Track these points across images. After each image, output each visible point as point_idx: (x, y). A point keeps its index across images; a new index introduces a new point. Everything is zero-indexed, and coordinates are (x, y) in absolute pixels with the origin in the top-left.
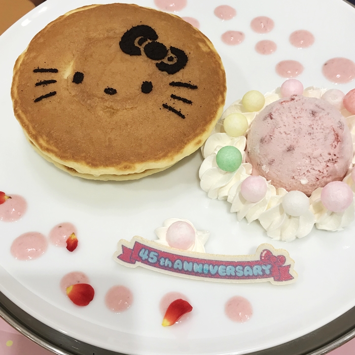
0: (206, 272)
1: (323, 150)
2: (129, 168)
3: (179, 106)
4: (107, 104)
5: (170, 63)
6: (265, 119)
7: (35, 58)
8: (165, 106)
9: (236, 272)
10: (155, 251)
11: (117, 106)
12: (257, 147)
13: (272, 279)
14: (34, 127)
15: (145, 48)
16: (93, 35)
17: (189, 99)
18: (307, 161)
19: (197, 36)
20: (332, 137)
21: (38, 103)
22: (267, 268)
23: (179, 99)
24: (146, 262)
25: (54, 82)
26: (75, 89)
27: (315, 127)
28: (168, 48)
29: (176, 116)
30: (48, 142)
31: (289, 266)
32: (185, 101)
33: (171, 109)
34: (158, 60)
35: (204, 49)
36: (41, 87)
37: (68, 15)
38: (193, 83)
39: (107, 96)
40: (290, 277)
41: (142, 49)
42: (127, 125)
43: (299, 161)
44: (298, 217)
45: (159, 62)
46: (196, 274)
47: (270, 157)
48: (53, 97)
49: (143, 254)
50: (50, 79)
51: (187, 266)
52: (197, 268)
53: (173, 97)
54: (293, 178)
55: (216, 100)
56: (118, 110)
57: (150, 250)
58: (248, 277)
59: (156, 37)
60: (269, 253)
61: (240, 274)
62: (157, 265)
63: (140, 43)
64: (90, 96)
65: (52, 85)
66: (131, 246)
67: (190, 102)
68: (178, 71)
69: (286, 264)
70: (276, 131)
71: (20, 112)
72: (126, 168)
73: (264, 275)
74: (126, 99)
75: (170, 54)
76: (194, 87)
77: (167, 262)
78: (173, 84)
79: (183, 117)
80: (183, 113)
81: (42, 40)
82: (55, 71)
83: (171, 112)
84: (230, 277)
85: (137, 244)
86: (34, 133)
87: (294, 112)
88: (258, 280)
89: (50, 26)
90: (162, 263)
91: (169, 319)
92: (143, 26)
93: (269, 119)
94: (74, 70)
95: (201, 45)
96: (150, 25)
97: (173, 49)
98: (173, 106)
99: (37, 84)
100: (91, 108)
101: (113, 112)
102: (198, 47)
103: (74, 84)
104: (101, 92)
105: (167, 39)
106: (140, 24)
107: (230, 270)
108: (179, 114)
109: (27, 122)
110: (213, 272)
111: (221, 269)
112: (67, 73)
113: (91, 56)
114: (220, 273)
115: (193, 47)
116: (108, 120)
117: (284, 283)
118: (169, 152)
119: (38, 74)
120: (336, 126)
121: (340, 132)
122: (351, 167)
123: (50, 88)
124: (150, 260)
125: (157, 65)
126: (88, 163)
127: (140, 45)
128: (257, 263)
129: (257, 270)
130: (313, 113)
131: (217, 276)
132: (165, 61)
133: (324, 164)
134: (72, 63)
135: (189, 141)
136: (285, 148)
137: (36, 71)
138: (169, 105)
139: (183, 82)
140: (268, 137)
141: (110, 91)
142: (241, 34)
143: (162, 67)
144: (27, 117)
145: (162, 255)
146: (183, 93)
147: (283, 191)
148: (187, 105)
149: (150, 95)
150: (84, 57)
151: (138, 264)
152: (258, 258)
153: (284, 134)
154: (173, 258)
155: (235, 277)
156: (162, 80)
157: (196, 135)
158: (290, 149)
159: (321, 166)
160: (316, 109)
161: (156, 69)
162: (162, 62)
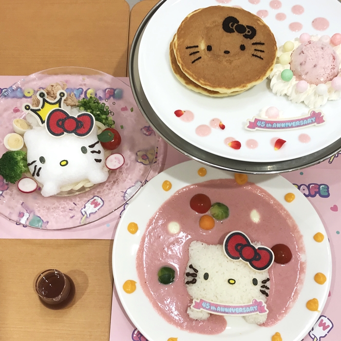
0: (287, 126)
1: (329, 64)
2: (245, 86)
3: (259, 54)
4: (227, 59)
5: (249, 34)
6: (300, 54)
7: (183, 42)
8: (253, 55)
9: (300, 123)
10: (264, 121)
11: (232, 59)
12: (299, 67)
13: (316, 124)
14: (195, 75)
15: (235, 29)
16: (208, 25)
17: (262, 50)
18: (323, 70)
19: (255, 18)
20: (332, 58)
21: (194, 64)
22: (313, 119)
23: (258, 50)
24: (260, 127)
25: (198, 52)
26: (209, 54)
27: (324, 54)
28: (245, 27)
29: (259, 59)
30: (204, 81)
31: (323, 116)
32: (261, 51)
33: (256, 56)
34: (243, 33)
35: (261, 24)
36: (192, 56)
37: (189, 16)
38: (262, 42)
39: (226, 55)
40: (324, 121)
41: (234, 29)
42: (239, 67)
43: (320, 71)
44: (323, 95)
45: (244, 34)
46: (283, 128)
47: (306, 71)
48: (200, 60)
49: (259, 124)
50: (196, 51)
51: (279, 125)
52: (283, 125)
53: (255, 50)
54: (317, 79)
55: (274, 48)
56: (232, 61)
57: (262, 121)
58: (306, 125)
59: (238, 22)
60: (314, 112)
61: (302, 124)
62: (265, 127)
63: (232, 26)
64: (218, 56)
65: (198, 54)
66: (253, 121)
67: (263, 51)
68: (254, 37)
69: (322, 115)
70: (308, 59)
71: (186, 69)
72: (243, 87)
73: (312, 122)
74: (235, 55)
75: (248, 30)
76: (263, 44)
77: (270, 125)
78: (253, 44)
79: (262, 59)
80: (262, 57)
81: (183, 32)
82: (197, 46)
83: (256, 58)
84: (298, 126)
85: (256, 120)
86: (196, 78)
87: (314, 49)
88: (310, 125)
89: (183, 23)
90: (267, 126)
91: (277, 147)
92: (230, 17)
93: (302, 54)
94: (206, 45)
95: (259, 22)
96: (233, 16)
97: (248, 27)
98: (256, 54)
99: (190, 55)
100: (220, 62)
101: (230, 62)
102: (258, 23)
103: (208, 52)
104: (223, 54)
105: (243, 22)
106: (228, 16)
107: (298, 123)
108: (260, 58)
109: (191, 74)
110: (290, 125)
111: (293, 124)
112: (203, 46)
113: (211, 36)
114: (293, 125)
115: (256, 24)
116: (230, 66)
117: (321, 124)
118: (260, 76)
119: (189, 49)
120: (333, 53)
121: (334, 55)
122: (339, 70)
123: (197, 55)
124: (262, 126)
125: (244, 36)
126: (226, 88)
127: (233, 27)
128: (309, 118)
129: (309, 121)
130: (322, 48)
131: (292, 127)
132: (246, 33)
133: (330, 70)
134: (203, 42)
135: (267, 70)
136: (313, 66)
137: (187, 48)
138: (255, 54)
139: (258, 42)
140: (304, 62)
141: (227, 52)
142: (266, 11)
143: (246, 36)
144: (190, 71)
145: (267, 122)
146: (259, 47)
147: (314, 86)
148: (263, 53)
149: (245, 51)
150: (208, 37)
151: (257, 128)
152: (310, 116)
153: (311, 60)
154: (272, 123)
155: (300, 126)
156: (248, 43)
157: (270, 67)
158: (315, 66)
159: (328, 71)
160: (323, 46)
161: (244, 38)
162: (246, 34)
